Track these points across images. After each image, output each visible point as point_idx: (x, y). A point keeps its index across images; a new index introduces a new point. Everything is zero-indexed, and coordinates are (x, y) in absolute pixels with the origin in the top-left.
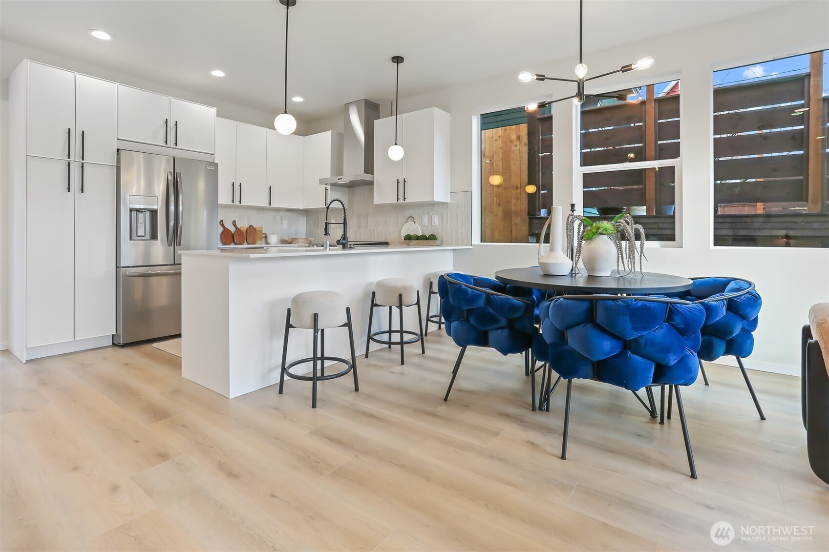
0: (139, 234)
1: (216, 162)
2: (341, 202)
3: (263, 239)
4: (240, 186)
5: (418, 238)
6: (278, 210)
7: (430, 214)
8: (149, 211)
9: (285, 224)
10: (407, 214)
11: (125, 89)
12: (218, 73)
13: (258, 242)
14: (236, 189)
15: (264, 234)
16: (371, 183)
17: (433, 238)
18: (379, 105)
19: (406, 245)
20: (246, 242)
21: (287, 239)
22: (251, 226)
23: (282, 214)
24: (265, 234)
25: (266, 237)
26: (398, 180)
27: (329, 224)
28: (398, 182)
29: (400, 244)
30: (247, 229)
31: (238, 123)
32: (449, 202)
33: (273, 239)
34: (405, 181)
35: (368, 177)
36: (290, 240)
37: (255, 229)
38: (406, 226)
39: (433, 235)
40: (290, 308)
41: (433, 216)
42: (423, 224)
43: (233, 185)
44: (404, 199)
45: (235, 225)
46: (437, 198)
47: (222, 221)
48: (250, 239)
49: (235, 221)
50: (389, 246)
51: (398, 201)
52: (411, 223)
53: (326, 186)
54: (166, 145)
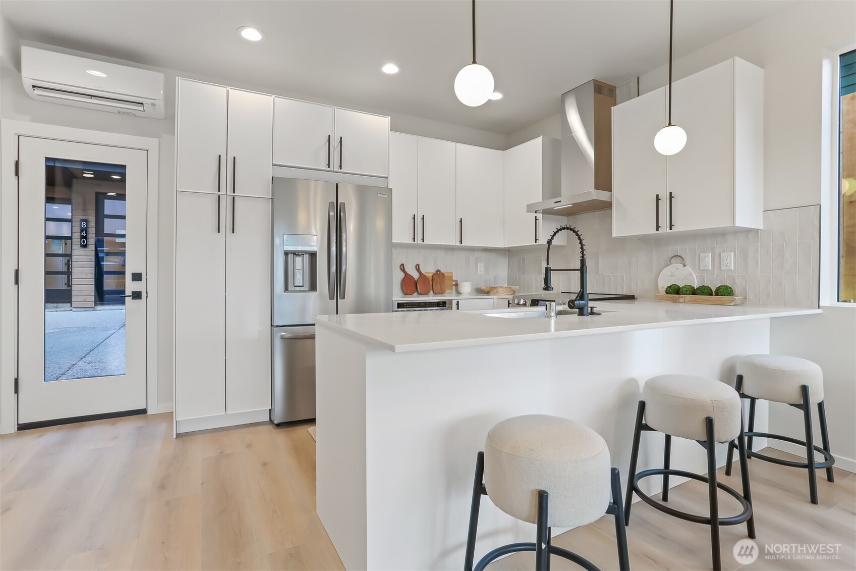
0: (296, 284)
1: (390, 187)
2: (574, 231)
3: (454, 288)
4: (423, 219)
5: (694, 292)
6: (472, 249)
7: (717, 251)
8: (308, 253)
9: (481, 267)
10: (670, 251)
11: (281, 102)
12: (391, 69)
13: (447, 292)
14: (418, 224)
15: (454, 281)
16: (607, 206)
17: (724, 292)
18: (615, 87)
19: (671, 302)
20: (431, 291)
21: (483, 287)
22: (438, 271)
23: (478, 254)
24: (456, 281)
25: (456, 285)
26: (657, 196)
27: (551, 270)
28: (658, 199)
29: (658, 299)
30: (434, 274)
31: (422, 139)
32: (761, 227)
33: (466, 288)
34: (671, 197)
35: (603, 196)
36: (487, 290)
37: (443, 275)
38: (667, 271)
39: (726, 287)
40: (483, 450)
41: (723, 255)
42: (702, 268)
43: (414, 218)
44: (671, 226)
45: (418, 270)
46: (741, 222)
47: (403, 265)
48: (437, 288)
49: (418, 265)
50: (636, 302)
51: (657, 230)
52: (676, 266)
53: (536, 215)
54: (329, 169)
